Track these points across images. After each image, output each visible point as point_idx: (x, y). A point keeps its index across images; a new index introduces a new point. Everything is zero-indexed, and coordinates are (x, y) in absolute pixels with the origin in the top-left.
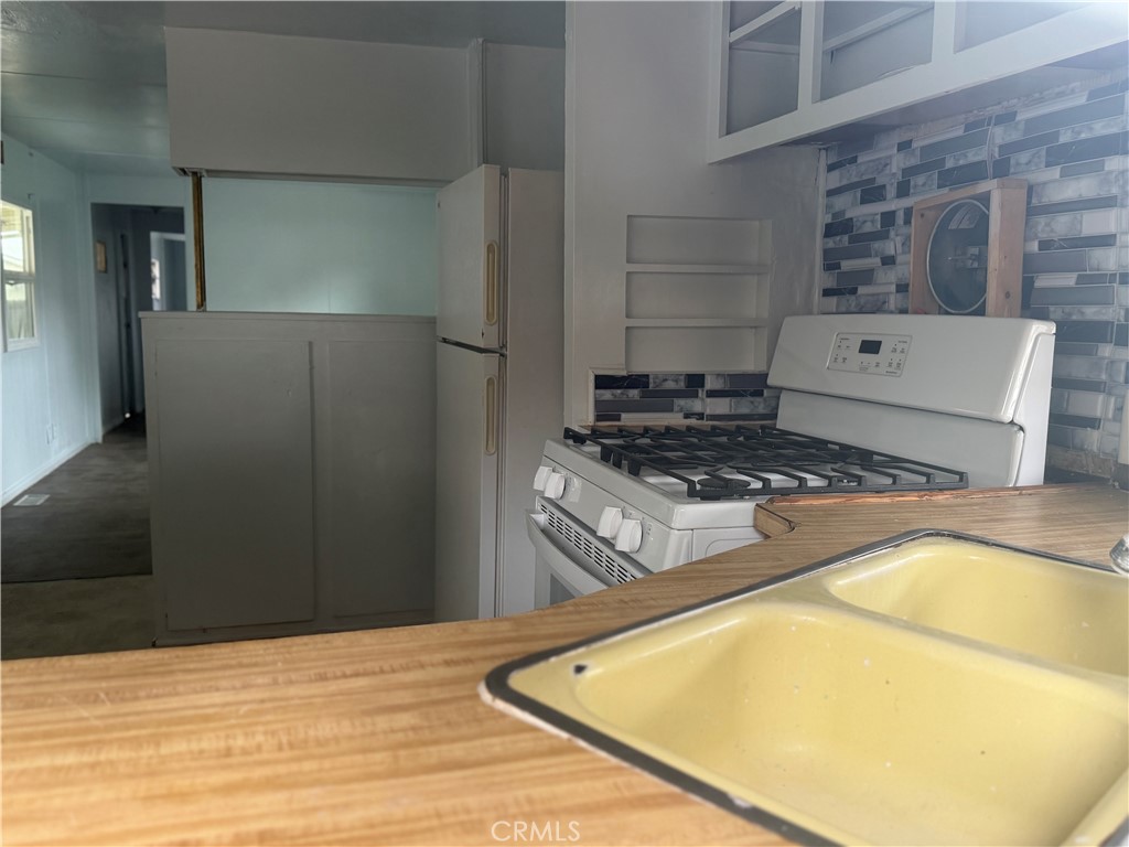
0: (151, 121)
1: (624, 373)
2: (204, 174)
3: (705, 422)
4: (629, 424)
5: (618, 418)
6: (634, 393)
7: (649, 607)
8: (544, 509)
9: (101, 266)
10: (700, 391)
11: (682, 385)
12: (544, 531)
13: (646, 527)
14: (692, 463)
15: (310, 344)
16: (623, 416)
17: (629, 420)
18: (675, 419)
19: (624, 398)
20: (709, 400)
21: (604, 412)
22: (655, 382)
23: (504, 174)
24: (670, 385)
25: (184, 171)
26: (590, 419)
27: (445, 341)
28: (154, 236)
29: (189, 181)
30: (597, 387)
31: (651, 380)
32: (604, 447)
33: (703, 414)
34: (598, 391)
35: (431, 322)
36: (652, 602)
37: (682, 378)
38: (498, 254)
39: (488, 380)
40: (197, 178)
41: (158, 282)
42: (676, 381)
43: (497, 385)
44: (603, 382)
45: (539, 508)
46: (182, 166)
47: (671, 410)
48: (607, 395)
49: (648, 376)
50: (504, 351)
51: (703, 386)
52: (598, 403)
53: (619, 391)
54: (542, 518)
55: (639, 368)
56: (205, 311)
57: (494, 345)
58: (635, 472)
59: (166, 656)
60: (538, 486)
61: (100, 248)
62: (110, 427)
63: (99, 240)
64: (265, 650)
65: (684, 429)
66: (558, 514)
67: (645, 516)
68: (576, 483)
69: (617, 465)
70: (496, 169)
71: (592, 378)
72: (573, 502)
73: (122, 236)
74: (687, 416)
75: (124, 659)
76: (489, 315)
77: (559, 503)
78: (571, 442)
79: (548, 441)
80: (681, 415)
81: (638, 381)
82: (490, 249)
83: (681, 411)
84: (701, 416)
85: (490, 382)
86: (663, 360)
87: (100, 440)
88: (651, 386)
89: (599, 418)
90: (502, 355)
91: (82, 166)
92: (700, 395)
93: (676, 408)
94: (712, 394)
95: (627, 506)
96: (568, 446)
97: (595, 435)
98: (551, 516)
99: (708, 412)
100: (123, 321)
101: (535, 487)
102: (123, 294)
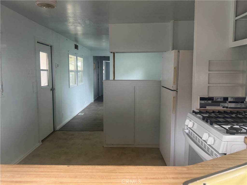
0: (104, 41)
1: (207, 97)
2: (115, 53)
3: (228, 109)
4: (208, 109)
5: (206, 108)
6: (210, 102)
7: (220, 167)
8: (187, 129)
9: (94, 68)
10: (227, 101)
11: (222, 100)
12: (187, 134)
13: (215, 139)
14: (227, 123)
15: (135, 87)
16: (207, 107)
17: (208, 108)
18: (220, 108)
19: (207, 103)
20: (229, 104)
21: (202, 106)
22: (215, 99)
23: (179, 52)
24: (219, 100)
25: (112, 52)
26: (198, 107)
27: (163, 87)
28: (104, 61)
29: (113, 54)
30: (200, 100)
31: (214, 99)
32: (203, 117)
33: (228, 107)
34: (201, 101)
35: (160, 82)
36: (220, 166)
37: (222, 98)
38: (177, 69)
39: (173, 97)
40: (114, 53)
41: (104, 70)
42: (221, 99)
43: (176, 99)
44: (202, 99)
45: (186, 128)
46: (111, 52)
47: (219, 106)
48: (203, 102)
49: (213, 98)
50: (177, 90)
51: (228, 100)
52: (201, 104)
53: (206, 101)
54: (187, 131)
55: (211, 95)
56: (115, 80)
57: (175, 89)
58: (211, 124)
59: (115, 168)
60: (186, 124)
61: (94, 64)
62: (95, 99)
63: (94, 63)
64: (134, 169)
65: (223, 112)
66: (191, 131)
67: (215, 136)
68: (196, 124)
69: (207, 122)
70: (177, 51)
71: (199, 98)
72: (195, 129)
73: (98, 62)
74: (223, 107)
75: (107, 168)
76: (174, 83)
77: (192, 128)
78: (194, 114)
79: (188, 113)
80: (222, 107)
81: (211, 99)
82: (175, 68)
83: (222, 106)
84: (227, 107)
85: (174, 97)
86: (217, 94)
87: (93, 102)
88: (214, 100)
89: (201, 107)
90: (177, 91)
91: (91, 49)
92: (227, 102)
93: (221, 105)
94: (230, 102)
95: (210, 133)
96: (193, 115)
97: (200, 113)
98: (189, 131)
99: (229, 106)
100: (98, 79)
101: (185, 124)
102: (98, 73)
